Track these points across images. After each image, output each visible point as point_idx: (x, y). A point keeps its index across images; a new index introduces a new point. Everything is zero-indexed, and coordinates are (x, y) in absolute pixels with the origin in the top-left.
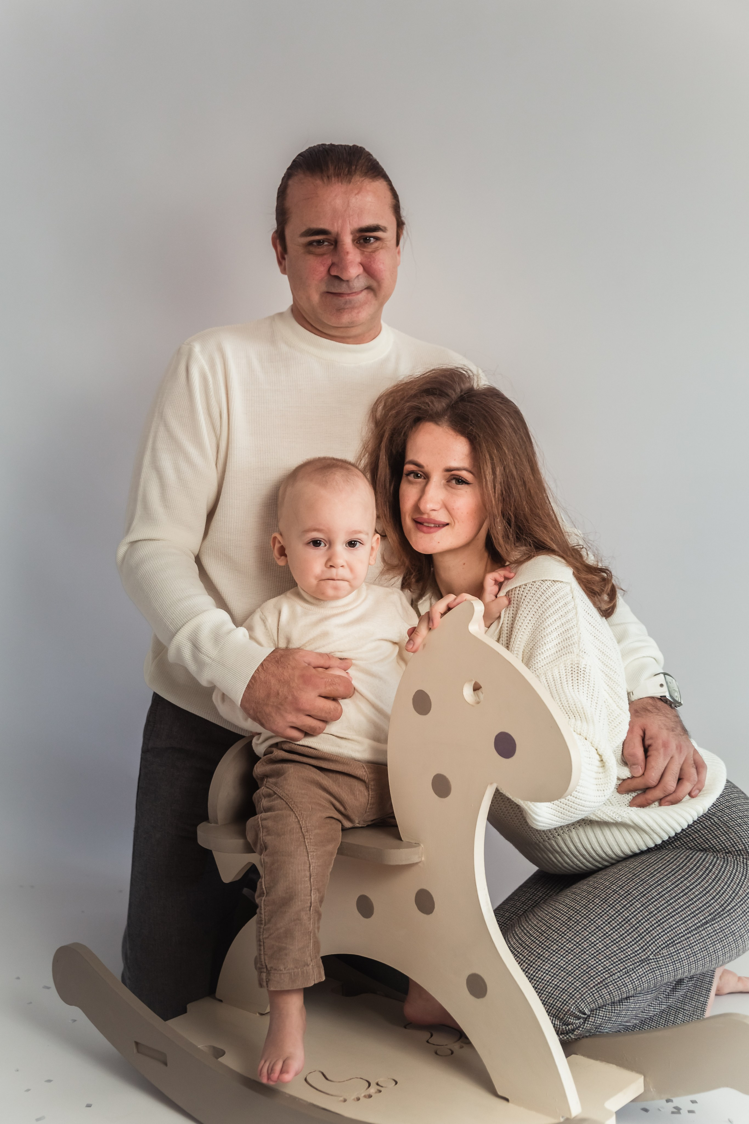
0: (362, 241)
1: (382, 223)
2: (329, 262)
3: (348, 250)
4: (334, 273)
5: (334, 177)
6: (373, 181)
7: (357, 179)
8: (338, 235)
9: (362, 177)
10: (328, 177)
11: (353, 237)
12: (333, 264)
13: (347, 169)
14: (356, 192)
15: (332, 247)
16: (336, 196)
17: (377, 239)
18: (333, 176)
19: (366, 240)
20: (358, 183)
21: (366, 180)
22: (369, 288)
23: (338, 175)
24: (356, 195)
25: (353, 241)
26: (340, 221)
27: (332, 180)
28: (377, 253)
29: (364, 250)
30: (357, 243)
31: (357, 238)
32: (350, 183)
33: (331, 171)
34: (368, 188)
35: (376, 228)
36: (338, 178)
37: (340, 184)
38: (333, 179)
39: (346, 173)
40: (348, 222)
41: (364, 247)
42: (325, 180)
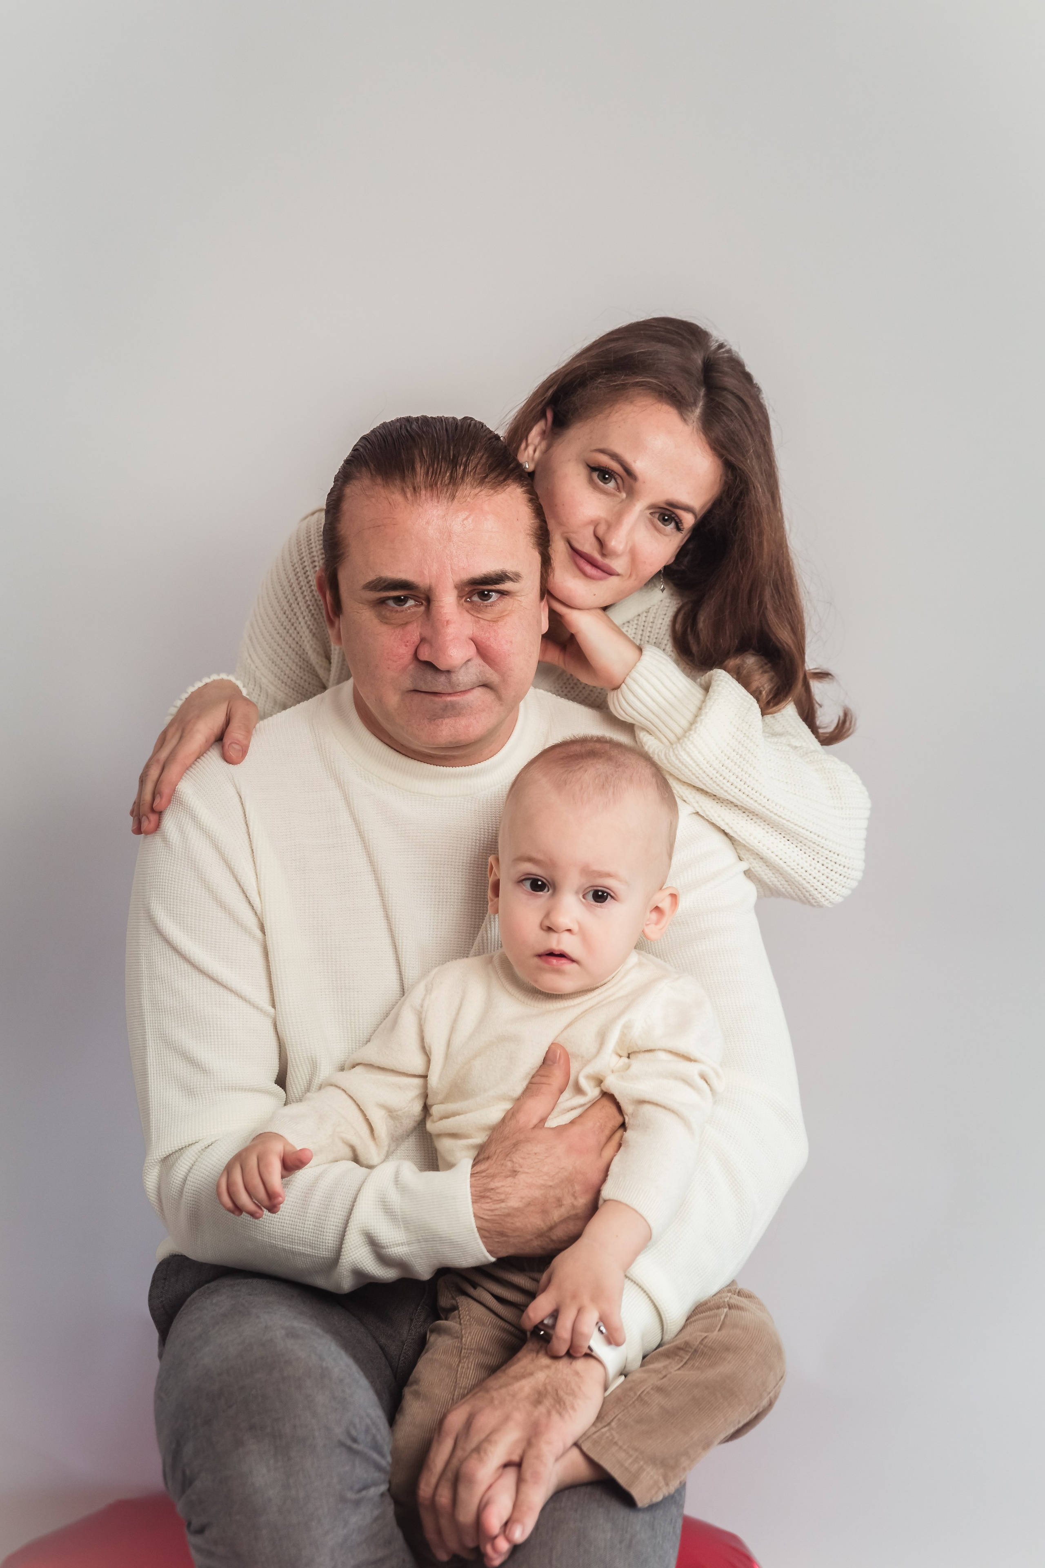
0: (476, 598)
1: (509, 566)
2: (416, 638)
3: (448, 617)
4: (425, 655)
5: (426, 487)
6: (496, 492)
7: (468, 491)
9: (475, 488)
10: (414, 489)
11: (459, 592)
12: (423, 640)
13: (448, 474)
15: (422, 608)
16: (428, 523)
17: (503, 593)
18: (422, 487)
19: (484, 596)
20: (469, 499)
21: (483, 493)
22: (486, 685)
23: (432, 486)
25: (459, 599)
26: (435, 567)
27: (420, 494)
28: (500, 623)
29: (479, 616)
30: (466, 601)
31: (466, 595)
32: (453, 499)
33: (420, 476)
34: (486, 508)
35: (501, 578)
36: (432, 490)
38: (423, 492)
39: (447, 482)
40: (449, 568)
41: (479, 610)
42: (409, 495)
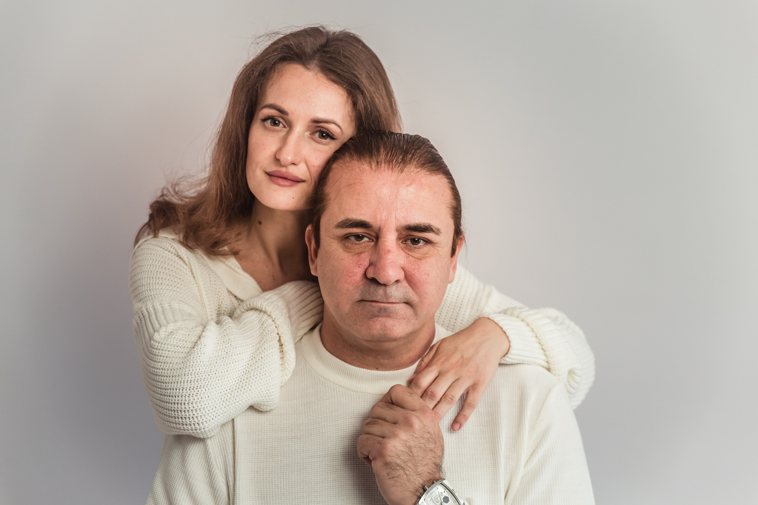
0: (409, 242)
1: (434, 223)
2: (366, 263)
3: (389, 248)
4: (370, 275)
6: (430, 174)
8: (380, 229)
9: (417, 168)
10: (378, 162)
11: (399, 235)
12: (371, 264)
13: (401, 157)
14: (408, 183)
15: (373, 243)
16: (383, 184)
17: (428, 242)
18: (383, 162)
19: (415, 241)
20: (412, 174)
21: (422, 171)
22: (407, 303)
23: (389, 162)
24: (407, 186)
25: (399, 238)
26: (385, 214)
27: (381, 166)
28: (423, 261)
29: (409, 253)
30: (402, 243)
31: (403, 236)
33: (382, 156)
34: (423, 181)
35: (427, 229)
36: (389, 165)
37: (390, 172)
38: (383, 165)
39: (399, 161)
40: (394, 216)
41: (410, 250)
42: (373, 166)
